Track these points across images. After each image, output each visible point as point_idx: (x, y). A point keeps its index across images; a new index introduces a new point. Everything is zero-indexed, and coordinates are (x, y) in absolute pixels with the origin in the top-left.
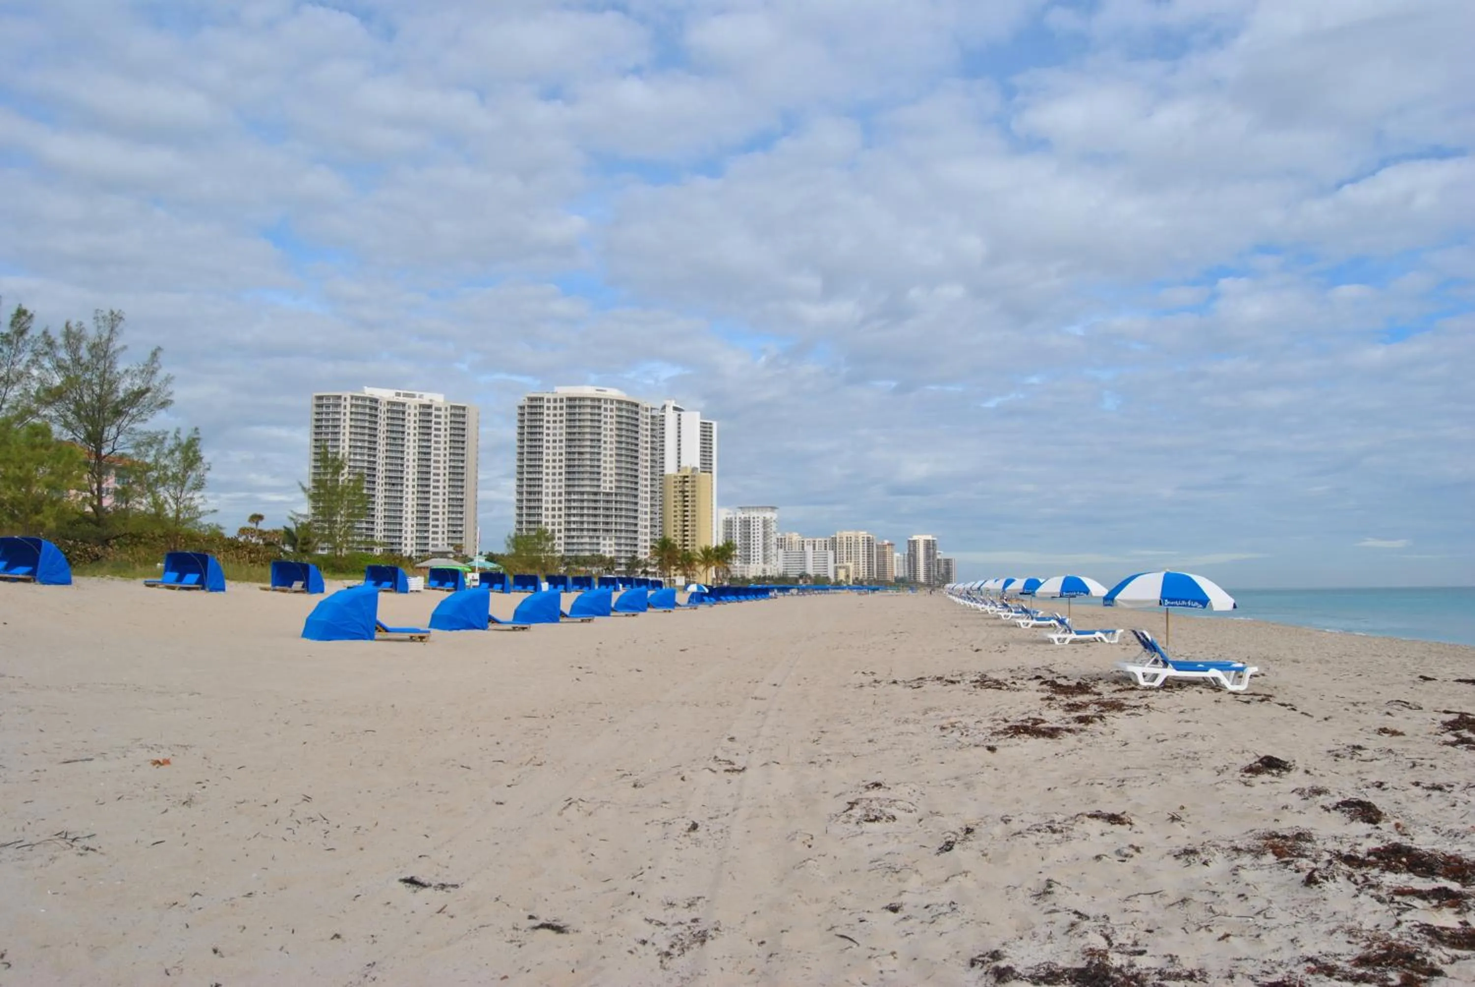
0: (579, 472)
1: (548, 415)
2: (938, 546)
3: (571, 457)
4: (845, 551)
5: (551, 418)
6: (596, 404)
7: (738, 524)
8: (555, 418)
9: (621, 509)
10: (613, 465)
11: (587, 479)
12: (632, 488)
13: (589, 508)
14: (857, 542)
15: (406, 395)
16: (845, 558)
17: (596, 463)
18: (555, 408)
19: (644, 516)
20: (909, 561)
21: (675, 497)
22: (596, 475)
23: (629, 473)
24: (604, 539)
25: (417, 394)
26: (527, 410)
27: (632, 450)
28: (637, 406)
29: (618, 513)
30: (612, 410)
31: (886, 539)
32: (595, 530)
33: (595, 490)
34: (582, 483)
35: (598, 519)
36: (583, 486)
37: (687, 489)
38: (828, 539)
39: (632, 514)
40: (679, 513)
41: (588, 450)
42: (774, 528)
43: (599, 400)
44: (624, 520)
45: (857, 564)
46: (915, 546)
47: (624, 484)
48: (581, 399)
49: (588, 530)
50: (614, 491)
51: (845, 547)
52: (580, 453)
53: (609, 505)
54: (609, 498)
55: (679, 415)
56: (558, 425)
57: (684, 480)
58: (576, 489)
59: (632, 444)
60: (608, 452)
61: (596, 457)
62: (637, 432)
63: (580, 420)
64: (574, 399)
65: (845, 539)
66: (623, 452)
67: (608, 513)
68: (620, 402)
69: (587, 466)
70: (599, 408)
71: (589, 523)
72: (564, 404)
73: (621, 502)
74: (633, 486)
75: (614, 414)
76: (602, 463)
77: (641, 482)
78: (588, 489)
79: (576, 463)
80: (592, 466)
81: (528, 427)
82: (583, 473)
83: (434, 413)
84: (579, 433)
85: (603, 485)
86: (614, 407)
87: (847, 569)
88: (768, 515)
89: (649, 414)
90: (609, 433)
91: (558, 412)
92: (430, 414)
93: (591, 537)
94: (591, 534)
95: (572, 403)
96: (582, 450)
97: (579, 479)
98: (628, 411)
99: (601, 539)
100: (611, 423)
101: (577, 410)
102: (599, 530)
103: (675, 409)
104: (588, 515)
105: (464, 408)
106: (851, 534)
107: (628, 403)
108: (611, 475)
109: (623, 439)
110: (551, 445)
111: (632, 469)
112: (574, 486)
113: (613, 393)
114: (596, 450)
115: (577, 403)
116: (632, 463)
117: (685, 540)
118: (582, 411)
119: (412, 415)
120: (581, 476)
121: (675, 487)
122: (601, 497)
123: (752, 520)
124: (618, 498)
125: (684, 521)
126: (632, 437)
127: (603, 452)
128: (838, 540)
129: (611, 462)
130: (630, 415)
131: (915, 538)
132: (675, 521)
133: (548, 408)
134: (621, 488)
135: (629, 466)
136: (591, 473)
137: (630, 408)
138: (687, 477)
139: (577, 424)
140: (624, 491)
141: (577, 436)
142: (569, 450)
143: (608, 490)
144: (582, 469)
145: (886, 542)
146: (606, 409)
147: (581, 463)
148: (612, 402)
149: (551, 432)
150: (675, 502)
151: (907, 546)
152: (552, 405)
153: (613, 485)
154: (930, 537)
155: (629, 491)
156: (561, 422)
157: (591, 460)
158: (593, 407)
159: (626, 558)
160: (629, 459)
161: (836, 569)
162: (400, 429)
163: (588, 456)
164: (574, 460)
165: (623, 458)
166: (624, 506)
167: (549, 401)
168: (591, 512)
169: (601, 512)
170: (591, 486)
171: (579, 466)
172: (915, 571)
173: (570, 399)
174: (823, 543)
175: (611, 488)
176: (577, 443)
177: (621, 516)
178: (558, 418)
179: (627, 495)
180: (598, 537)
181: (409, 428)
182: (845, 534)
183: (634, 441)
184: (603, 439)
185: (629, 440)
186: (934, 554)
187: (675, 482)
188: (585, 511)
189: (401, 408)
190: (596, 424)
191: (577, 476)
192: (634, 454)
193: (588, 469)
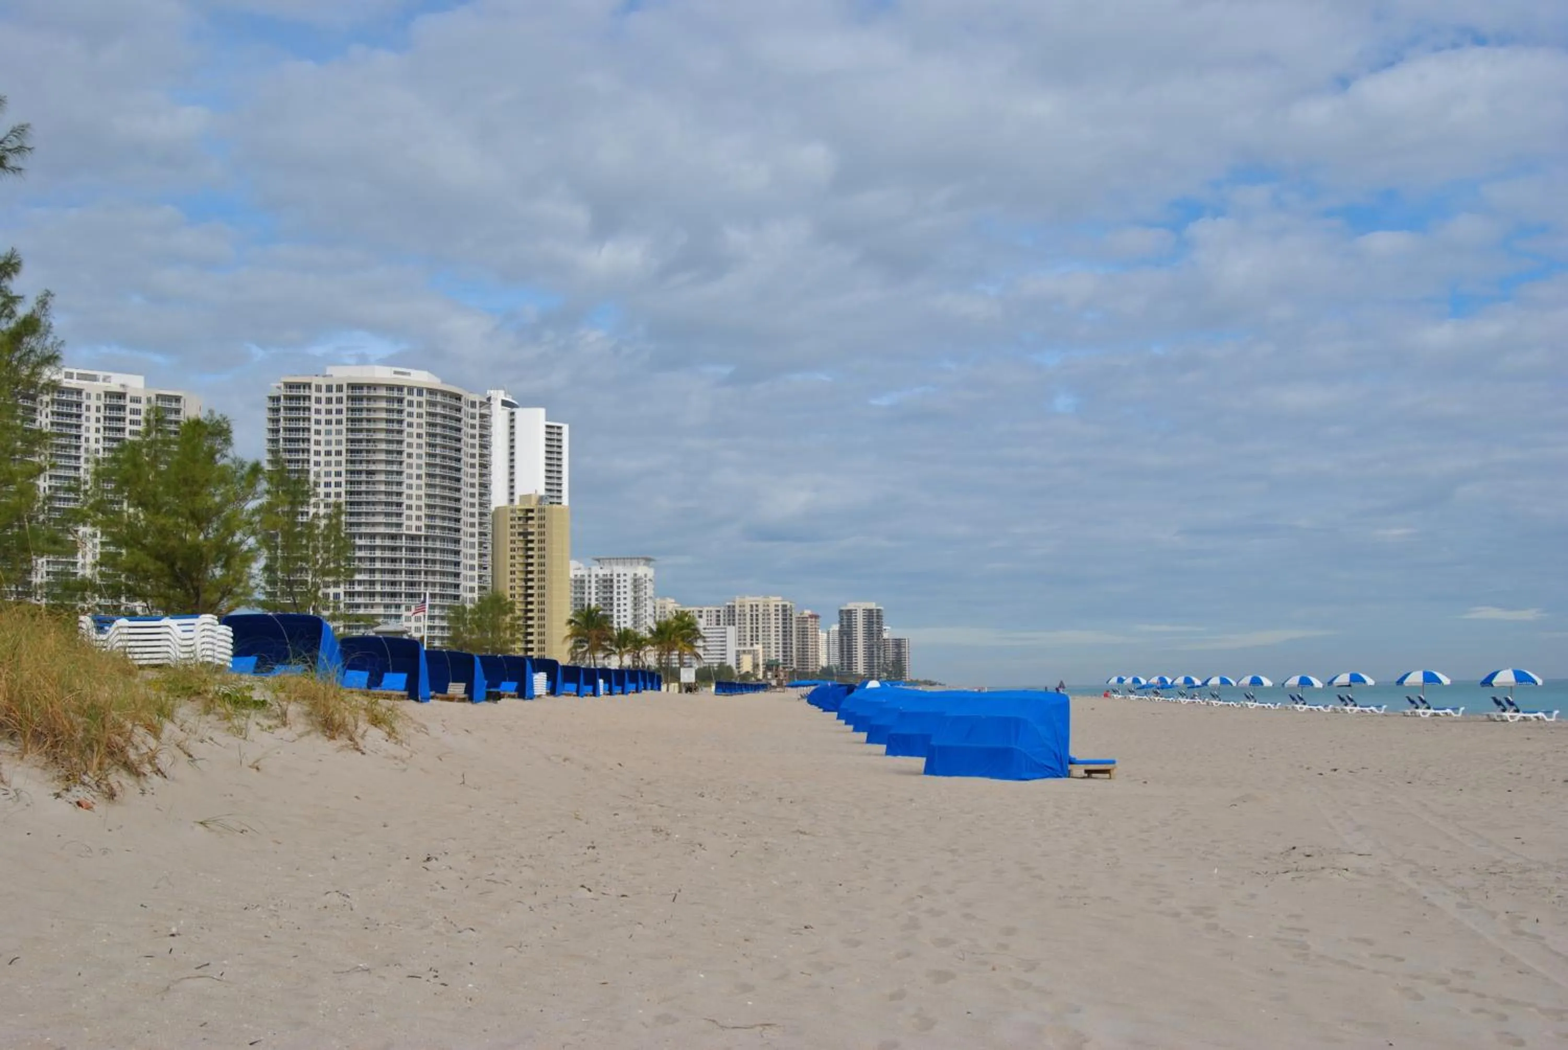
0: (368, 503)
1: (317, 412)
2: (884, 620)
3: (356, 478)
4: (748, 626)
5: (323, 417)
6: (396, 394)
7: (593, 585)
8: (329, 417)
9: (434, 562)
10: (422, 492)
11: (379, 513)
12: (450, 529)
13: (383, 560)
14: (767, 614)
15: (81, 377)
16: (748, 637)
17: (395, 488)
18: (329, 400)
19: (470, 573)
20: (841, 641)
21: (513, 542)
22: (395, 506)
23: (447, 503)
24: (408, 609)
25: (101, 374)
26: (283, 403)
27: (451, 468)
28: (458, 398)
29: (430, 567)
30: (420, 405)
31: (807, 608)
32: (393, 595)
33: (393, 531)
34: (372, 519)
35: (398, 578)
36: (374, 525)
37: (530, 530)
38: (722, 609)
39: (451, 569)
40: (519, 567)
41: (382, 467)
42: (650, 592)
43: (400, 388)
44: (438, 579)
45: (767, 646)
46: (849, 619)
47: (438, 522)
48: (370, 386)
49: (383, 594)
50: (423, 532)
51: (748, 621)
52: (370, 473)
53: (416, 556)
54: (416, 544)
55: (512, 414)
56: (334, 427)
57: (527, 515)
58: (363, 530)
59: (451, 458)
60: (415, 471)
61: (395, 478)
62: (459, 440)
63: (369, 420)
64: (360, 387)
65: (748, 609)
66: (438, 471)
67: (414, 567)
68: (432, 392)
69: (380, 492)
70: (400, 401)
71: (383, 583)
72: (344, 395)
73: (434, 550)
74: (452, 525)
75: (423, 410)
76: (404, 488)
77: (465, 519)
78: (382, 530)
79: (363, 488)
80: (388, 494)
81: (285, 429)
82: (374, 503)
83: (130, 406)
84: (368, 441)
85: (406, 523)
86: (423, 399)
87: (754, 654)
88: (642, 570)
89: (477, 411)
90: (415, 440)
91: (334, 406)
92: (122, 408)
93: (387, 606)
94: (387, 600)
95: (357, 393)
96: (373, 467)
97: (367, 514)
98: (444, 406)
99: (403, 608)
100: (420, 426)
101: (365, 404)
102: (400, 594)
103: (505, 403)
104: (383, 571)
105: (177, 399)
106: (760, 600)
107: (444, 393)
108: (419, 508)
109: (438, 451)
110: (322, 458)
111: (450, 499)
112: (359, 524)
113: (420, 377)
114: (395, 468)
115: (365, 392)
116: (450, 489)
117: (527, 611)
118: (373, 405)
119: (93, 409)
120: (371, 509)
121: (512, 527)
122: (403, 542)
123: (615, 579)
124: (430, 544)
125: (527, 580)
126: (451, 448)
127: (407, 471)
128: (737, 611)
129: (419, 487)
130: (447, 412)
131: (851, 606)
132: (513, 580)
133: (318, 400)
134: (433, 527)
135: (447, 493)
136: (387, 504)
137: (448, 401)
138: (532, 511)
139: (365, 425)
140: (438, 532)
141: (364, 446)
142: (351, 467)
143: (414, 532)
144: (371, 498)
145: (807, 612)
146: (410, 404)
147: (371, 488)
148: (420, 392)
149: (322, 438)
150: (513, 550)
151: (838, 618)
152: (324, 395)
153: (422, 523)
154: (872, 606)
155: (446, 534)
156: (339, 422)
157: (387, 483)
158: (389, 400)
159: (442, 638)
160: (447, 483)
161: (738, 653)
162: (74, 431)
163: (382, 477)
164: (360, 483)
165: (438, 481)
166: (438, 556)
167: (318, 388)
168: (387, 566)
169: (404, 566)
170: (387, 525)
171: (367, 493)
172: (850, 658)
173: (353, 386)
174: (714, 614)
175: (418, 528)
176: (364, 456)
177: (434, 573)
178: (334, 417)
179: (443, 539)
180: (398, 606)
181: (88, 429)
182: (749, 600)
183: (453, 454)
184: (407, 450)
185: (447, 453)
186: (880, 631)
187: (512, 519)
188: (378, 565)
189: (75, 398)
190: (396, 426)
191: (364, 509)
192: (454, 474)
193: (383, 498)
